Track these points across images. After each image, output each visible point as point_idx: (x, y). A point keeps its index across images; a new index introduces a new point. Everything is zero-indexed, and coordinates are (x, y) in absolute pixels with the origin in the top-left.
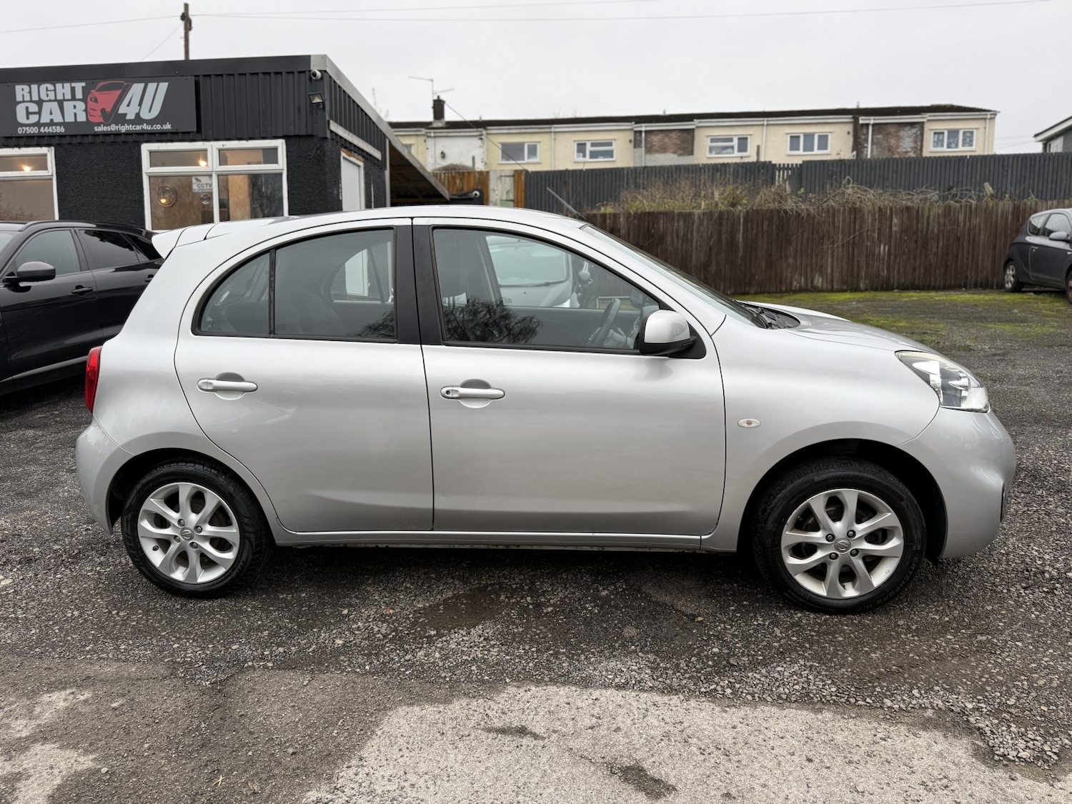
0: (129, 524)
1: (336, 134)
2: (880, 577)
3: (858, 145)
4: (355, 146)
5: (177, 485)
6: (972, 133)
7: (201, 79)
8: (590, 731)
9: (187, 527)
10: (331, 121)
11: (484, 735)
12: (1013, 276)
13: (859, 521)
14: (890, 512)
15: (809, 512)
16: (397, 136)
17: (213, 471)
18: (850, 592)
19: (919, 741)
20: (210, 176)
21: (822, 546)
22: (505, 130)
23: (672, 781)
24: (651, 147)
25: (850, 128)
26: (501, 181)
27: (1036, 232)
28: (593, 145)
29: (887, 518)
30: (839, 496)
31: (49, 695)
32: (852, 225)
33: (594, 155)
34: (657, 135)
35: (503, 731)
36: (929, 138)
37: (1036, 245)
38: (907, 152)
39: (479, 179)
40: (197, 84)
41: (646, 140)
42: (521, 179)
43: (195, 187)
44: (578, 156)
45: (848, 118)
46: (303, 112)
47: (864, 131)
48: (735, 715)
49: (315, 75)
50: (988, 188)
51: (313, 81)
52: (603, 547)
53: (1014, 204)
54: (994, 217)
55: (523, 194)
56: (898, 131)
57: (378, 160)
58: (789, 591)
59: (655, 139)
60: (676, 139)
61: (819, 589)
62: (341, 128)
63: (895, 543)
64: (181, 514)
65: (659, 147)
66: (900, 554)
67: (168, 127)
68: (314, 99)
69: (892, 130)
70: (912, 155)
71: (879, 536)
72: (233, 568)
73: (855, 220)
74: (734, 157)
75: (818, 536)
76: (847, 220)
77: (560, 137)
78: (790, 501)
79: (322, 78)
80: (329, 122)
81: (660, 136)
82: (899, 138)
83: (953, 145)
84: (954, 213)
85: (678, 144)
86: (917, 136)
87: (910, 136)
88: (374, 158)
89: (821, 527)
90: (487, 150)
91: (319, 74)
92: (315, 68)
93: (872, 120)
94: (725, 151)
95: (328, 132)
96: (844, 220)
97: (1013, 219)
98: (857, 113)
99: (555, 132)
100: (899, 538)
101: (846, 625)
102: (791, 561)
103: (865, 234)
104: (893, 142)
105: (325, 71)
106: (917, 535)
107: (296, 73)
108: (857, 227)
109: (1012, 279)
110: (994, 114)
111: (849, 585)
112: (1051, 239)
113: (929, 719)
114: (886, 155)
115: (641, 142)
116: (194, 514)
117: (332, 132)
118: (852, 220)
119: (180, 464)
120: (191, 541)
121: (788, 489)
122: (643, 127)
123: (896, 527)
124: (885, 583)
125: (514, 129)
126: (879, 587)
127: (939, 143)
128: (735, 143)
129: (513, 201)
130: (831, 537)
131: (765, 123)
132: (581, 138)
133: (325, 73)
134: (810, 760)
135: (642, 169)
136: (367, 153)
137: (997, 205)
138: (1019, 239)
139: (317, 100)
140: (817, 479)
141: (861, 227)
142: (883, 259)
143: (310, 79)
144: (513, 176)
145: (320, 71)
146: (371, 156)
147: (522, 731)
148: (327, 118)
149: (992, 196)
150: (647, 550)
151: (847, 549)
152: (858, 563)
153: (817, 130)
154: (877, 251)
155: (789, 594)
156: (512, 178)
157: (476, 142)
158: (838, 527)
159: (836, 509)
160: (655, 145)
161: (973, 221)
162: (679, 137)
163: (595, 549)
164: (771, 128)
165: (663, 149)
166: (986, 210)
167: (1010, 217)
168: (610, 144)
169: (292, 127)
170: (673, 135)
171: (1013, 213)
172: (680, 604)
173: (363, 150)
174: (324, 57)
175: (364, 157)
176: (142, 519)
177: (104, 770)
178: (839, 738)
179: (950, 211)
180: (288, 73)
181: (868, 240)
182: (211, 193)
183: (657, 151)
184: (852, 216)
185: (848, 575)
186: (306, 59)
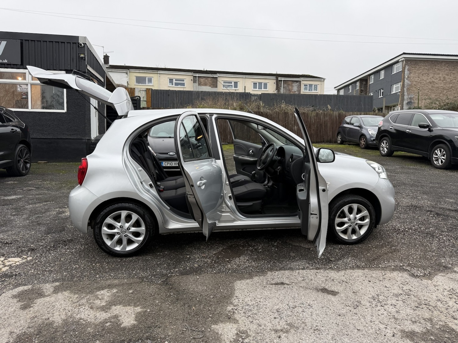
0: (98, 229)
1: (89, 71)
2: (363, 232)
3: (278, 88)
4: (95, 76)
5: (121, 212)
6: (317, 86)
7: (24, 42)
8: (303, 281)
9: (124, 228)
10: (88, 65)
11: (271, 286)
12: (340, 138)
13: (357, 214)
14: (366, 211)
15: (343, 212)
16: (108, 71)
17: (136, 206)
18: (354, 237)
19: (394, 274)
20: (27, 85)
21: (346, 223)
22: (137, 71)
23: (337, 291)
24: (201, 83)
25: (275, 81)
26: (140, 93)
27: (348, 123)
28: (176, 80)
29: (365, 213)
30: (352, 206)
31: (100, 292)
32: (285, 118)
33: (176, 84)
34: (203, 79)
35: (277, 284)
36: (303, 87)
37: (348, 128)
38: (295, 92)
39: (130, 91)
40: (22, 44)
41: (198, 80)
42: (149, 92)
43: (19, 89)
44: (170, 84)
45: (274, 78)
46: (75, 60)
47: (280, 83)
48: (342, 273)
49: (81, 45)
50: (329, 107)
51: (80, 48)
52: (275, 228)
53: (339, 113)
54: (332, 117)
55: (150, 98)
56: (292, 84)
57: (102, 82)
58: (337, 238)
59: (202, 80)
60: (210, 81)
61: (345, 237)
62: (91, 68)
63: (367, 220)
64: (122, 223)
65: (203, 83)
66: (369, 224)
67: (6, 61)
68: (81, 55)
69: (290, 83)
70: (297, 93)
71: (362, 219)
72: (142, 243)
73: (286, 117)
74: (232, 90)
75: (346, 219)
76: (283, 117)
77: (162, 76)
78: (338, 208)
79: (84, 46)
80: (87, 65)
81: (204, 79)
82: (292, 86)
83: (311, 90)
84: (319, 115)
85: (211, 83)
86: (298, 86)
87: (296, 86)
88: (101, 81)
89: (346, 216)
90: (129, 79)
91: (83, 44)
92: (81, 41)
93: (283, 79)
94: (229, 87)
95: (86, 69)
96: (282, 117)
97: (339, 118)
98: (277, 76)
99: (159, 73)
100: (368, 219)
101: (355, 248)
102: (338, 228)
103: (289, 122)
104: (290, 87)
105: (86, 44)
106: (374, 217)
107: (71, 43)
108: (287, 119)
109: (340, 140)
110: (324, 79)
111: (354, 235)
112: (354, 126)
113: (393, 269)
114: (287, 93)
115: (196, 81)
116: (127, 223)
117: (88, 69)
118: (285, 117)
119: (122, 204)
120: (125, 234)
121: (337, 204)
122: (197, 75)
123: (368, 215)
124: (364, 234)
125: (141, 71)
126: (363, 235)
127: (306, 89)
128: (233, 84)
129: (146, 101)
130: (350, 220)
131: (244, 77)
132: (171, 77)
133: (85, 45)
134: (370, 281)
135: (200, 92)
136: (99, 79)
137: (333, 113)
138: (341, 126)
139: (82, 56)
140: (346, 201)
141: (288, 119)
142: (296, 131)
143: (79, 46)
144: (146, 91)
145: (83, 43)
146: (100, 80)
147: (282, 284)
148: (86, 64)
149: (331, 110)
150: (290, 228)
151: (354, 223)
152: (357, 227)
153: (263, 81)
154: (294, 128)
155: (337, 239)
156: (145, 92)
157: (125, 75)
158: (352, 216)
159: (351, 210)
160: (202, 82)
161: (326, 118)
162: (211, 80)
163: (273, 229)
164: (246, 79)
165: (205, 85)
166: (330, 115)
167: (338, 118)
168: (183, 81)
169: (69, 66)
170: (209, 79)
171: (338, 116)
172: (302, 245)
173: (98, 78)
174: (85, 38)
175: (97, 81)
176: (104, 227)
177: (149, 310)
178: (374, 275)
179: (318, 115)
180: (67, 43)
181: (290, 124)
182: (27, 93)
183: (203, 85)
184: (285, 115)
185: (354, 232)
186: (77, 38)
